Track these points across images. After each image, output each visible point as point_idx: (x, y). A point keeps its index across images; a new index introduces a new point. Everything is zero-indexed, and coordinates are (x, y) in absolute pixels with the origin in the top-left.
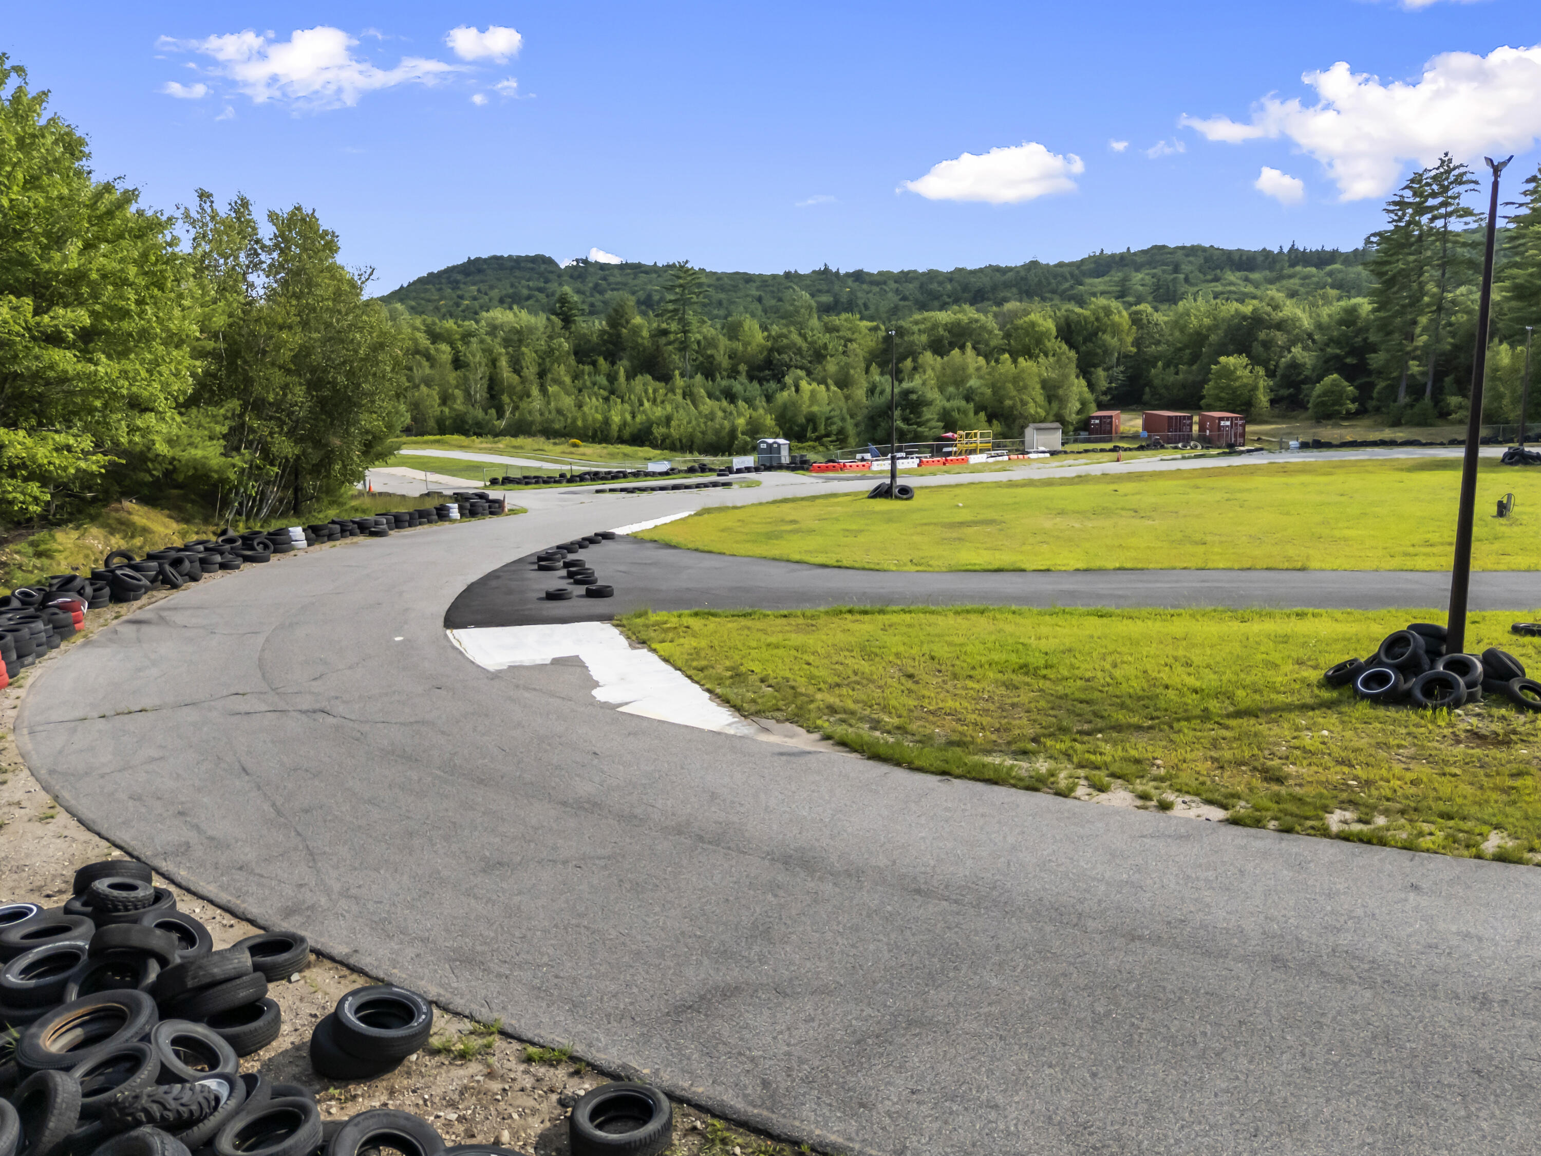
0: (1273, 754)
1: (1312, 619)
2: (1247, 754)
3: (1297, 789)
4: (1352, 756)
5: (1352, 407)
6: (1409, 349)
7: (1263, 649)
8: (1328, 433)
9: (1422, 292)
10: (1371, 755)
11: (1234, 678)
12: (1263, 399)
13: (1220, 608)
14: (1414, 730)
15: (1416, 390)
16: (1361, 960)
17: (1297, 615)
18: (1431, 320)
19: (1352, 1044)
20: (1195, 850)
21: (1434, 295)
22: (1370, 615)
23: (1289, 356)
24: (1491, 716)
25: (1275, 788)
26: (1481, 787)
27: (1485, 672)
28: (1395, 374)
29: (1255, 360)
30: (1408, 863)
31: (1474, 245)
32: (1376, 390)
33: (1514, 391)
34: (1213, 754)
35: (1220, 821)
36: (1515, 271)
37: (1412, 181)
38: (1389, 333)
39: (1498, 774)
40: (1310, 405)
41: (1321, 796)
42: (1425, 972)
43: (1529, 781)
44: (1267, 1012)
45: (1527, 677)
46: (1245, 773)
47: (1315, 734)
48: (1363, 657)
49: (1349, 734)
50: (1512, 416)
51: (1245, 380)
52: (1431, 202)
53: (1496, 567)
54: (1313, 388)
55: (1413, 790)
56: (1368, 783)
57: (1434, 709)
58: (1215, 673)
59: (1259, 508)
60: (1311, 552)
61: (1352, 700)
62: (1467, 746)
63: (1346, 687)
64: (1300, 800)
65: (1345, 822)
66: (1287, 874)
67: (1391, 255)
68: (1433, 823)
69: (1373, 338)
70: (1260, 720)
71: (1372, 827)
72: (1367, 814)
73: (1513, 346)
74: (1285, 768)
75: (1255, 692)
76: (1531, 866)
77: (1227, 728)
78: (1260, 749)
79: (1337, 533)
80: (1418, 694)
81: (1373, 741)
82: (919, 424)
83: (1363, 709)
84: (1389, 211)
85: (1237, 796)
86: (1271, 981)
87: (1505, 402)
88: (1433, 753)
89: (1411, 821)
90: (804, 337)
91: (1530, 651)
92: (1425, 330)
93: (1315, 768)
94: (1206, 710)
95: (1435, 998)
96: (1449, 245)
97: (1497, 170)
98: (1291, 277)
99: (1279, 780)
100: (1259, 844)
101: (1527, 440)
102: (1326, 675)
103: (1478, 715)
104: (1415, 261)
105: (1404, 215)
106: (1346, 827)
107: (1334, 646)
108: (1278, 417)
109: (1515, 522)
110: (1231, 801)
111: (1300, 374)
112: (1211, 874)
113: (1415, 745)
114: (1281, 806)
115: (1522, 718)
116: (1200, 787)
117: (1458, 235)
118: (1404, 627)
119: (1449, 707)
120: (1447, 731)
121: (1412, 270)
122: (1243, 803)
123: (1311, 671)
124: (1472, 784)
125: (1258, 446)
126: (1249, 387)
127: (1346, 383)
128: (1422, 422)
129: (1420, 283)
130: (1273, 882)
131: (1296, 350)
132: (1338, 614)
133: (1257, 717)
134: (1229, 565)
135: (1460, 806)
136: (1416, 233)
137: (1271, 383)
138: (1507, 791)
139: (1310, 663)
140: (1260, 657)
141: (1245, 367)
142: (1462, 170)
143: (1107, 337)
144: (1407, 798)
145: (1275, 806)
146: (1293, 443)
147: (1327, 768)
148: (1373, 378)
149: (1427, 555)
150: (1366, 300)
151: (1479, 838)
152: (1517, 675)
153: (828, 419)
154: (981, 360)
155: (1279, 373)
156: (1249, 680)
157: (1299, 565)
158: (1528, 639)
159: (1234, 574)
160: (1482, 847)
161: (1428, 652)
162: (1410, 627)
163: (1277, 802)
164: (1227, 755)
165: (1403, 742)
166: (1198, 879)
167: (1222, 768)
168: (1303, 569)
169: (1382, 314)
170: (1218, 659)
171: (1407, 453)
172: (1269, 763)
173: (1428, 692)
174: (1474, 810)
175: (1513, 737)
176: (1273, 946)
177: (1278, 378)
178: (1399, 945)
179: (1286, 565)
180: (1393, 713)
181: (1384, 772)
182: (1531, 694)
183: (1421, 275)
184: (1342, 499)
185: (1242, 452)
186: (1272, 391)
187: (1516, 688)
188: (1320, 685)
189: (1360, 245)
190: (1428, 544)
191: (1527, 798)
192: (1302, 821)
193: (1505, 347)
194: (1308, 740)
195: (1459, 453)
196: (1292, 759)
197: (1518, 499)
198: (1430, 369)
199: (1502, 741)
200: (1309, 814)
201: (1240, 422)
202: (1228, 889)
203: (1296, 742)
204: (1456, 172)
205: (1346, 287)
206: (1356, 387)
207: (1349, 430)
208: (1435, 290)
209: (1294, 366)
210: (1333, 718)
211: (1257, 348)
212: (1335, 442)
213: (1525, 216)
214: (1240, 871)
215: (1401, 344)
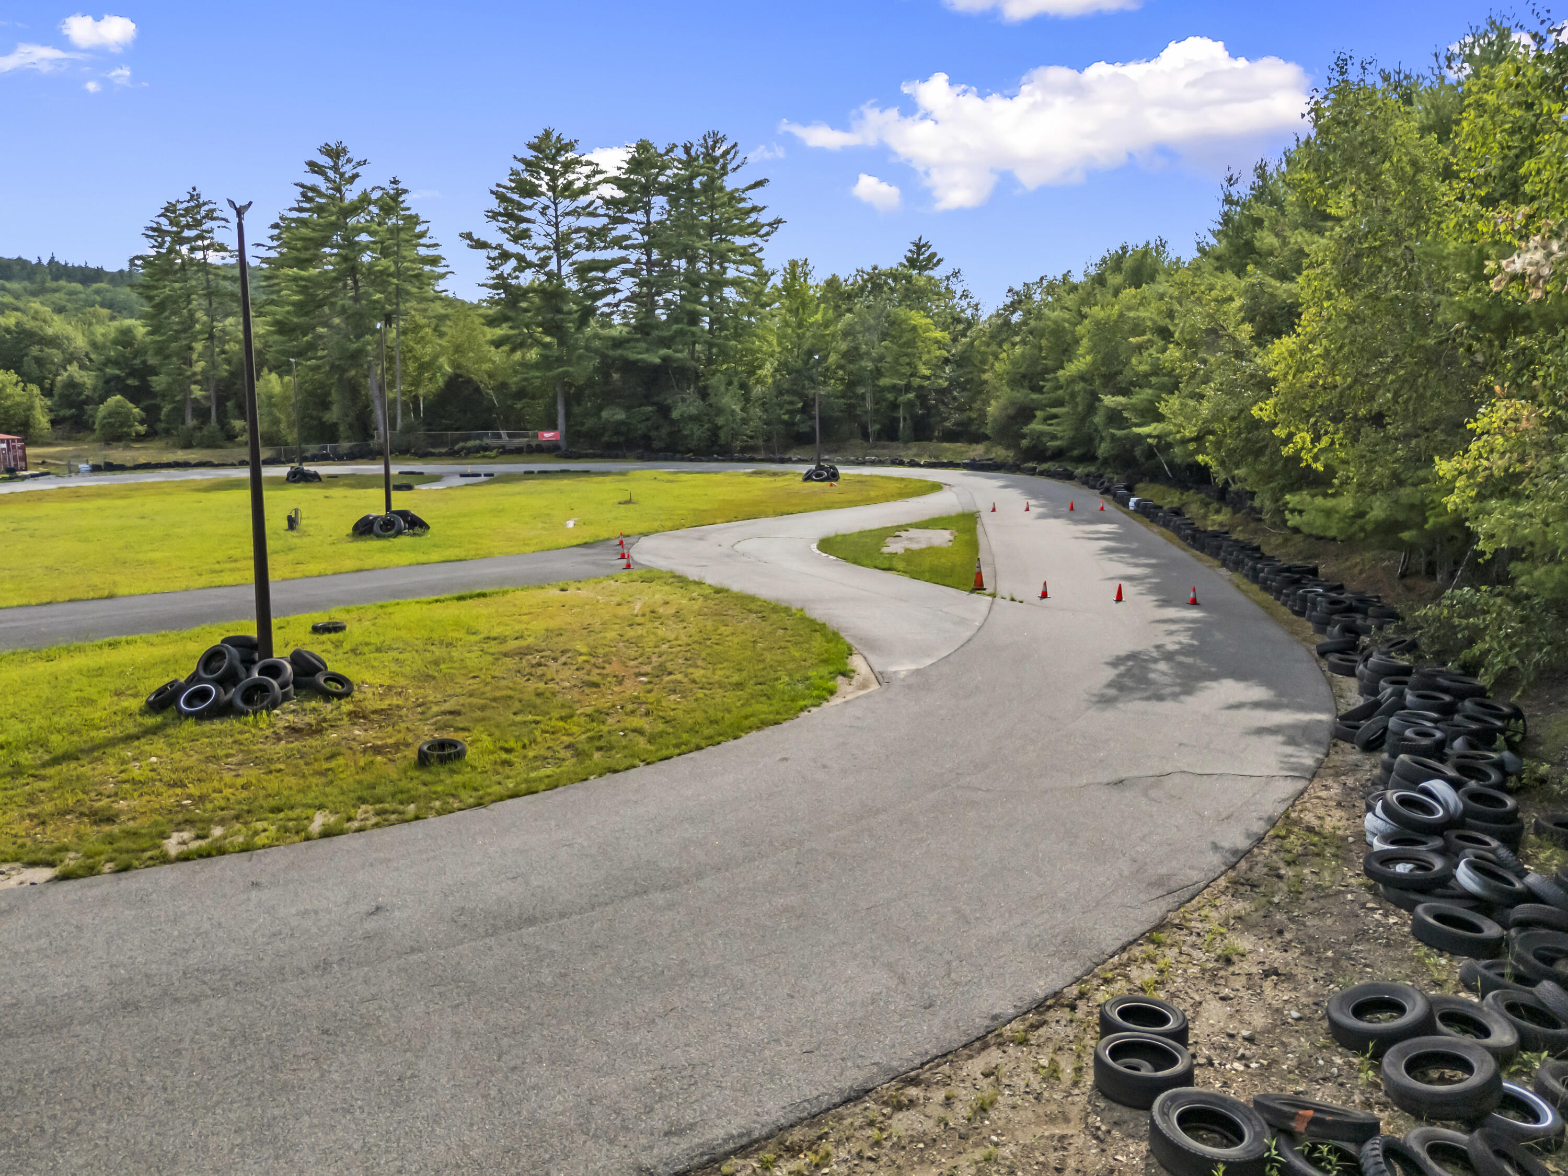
0: (101, 794)
1: (127, 647)
2: (70, 802)
3: (131, 823)
4: (183, 776)
5: (142, 429)
6: (189, 373)
7: (75, 686)
8: (118, 455)
9: (192, 320)
10: (202, 771)
11: (45, 723)
12: (42, 420)
13: (20, 650)
14: (239, 737)
15: (202, 414)
16: (212, 972)
17: (110, 645)
18: (206, 347)
19: (212, 1056)
20: (21, 922)
21: (204, 324)
22: (185, 635)
23: (65, 374)
24: (304, 710)
25: (107, 828)
26: (304, 776)
27: (295, 673)
28: (178, 398)
29: (26, 378)
30: (247, 864)
31: (233, 279)
32: (163, 413)
33: (288, 416)
34: (32, 811)
35: (48, 881)
36: (274, 308)
37: (167, 209)
38: (167, 357)
39: (316, 760)
40: (96, 427)
41: (156, 824)
42: (273, 960)
43: (341, 761)
44: (123, 1063)
45: (329, 670)
46: (70, 821)
47: (144, 763)
48: (183, 677)
49: (177, 755)
50: (290, 439)
51: (18, 399)
52: (187, 233)
53: (293, 575)
54: (96, 410)
55: (245, 794)
56: (202, 798)
57: (255, 714)
58: (22, 721)
59: (54, 536)
60: (117, 578)
61: (177, 722)
62: (288, 742)
63: (169, 710)
64: (135, 834)
65: (184, 843)
66: (129, 914)
67: (157, 280)
68: (265, 819)
69: (152, 361)
70: (81, 762)
71: (210, 840)
72: (204, 829)
73: (281, 376)
74: (115, 806)
75: (72, 733)
76: (351, 834)
77: (43, 778)
78: (84, 792)
79: (141, 556)
80: (239, 703)
81: (202, 757)
83: (189, 727)
84: (148, 236)
85: (66, 849)
86: (124, 1029)
87: (283, 426)
88: (258, 754)
89: (246, 823)
91: (329, 646)
92: (201, 355)
93: (147, 798)
94: (17, 764)
95: (284, 981)
96: (211, 277)
97: (240, 212)
98: (56, 291)
99: (110, 820)
100: (95, 892)
101: (305, 459)
102: (147, 701)
103: (293, 711)
104: (181, 289)
105: (164, 242)
106: (184, 848)
107: (152, 671)
108: (63, 439)
109: (304, 534)
110: (57, 856)
111: (80, 394)
112: (44, 942)
113: (242, 751)
114: (115, 846)
115: (329, 707)
116: (20, 851)
117: (218, 268)
118: (218, 641)
119: (267, 709)
120: (268, 732)
121: (180, 297)
122: (72, 855)
123: (131, 700)
124: (294, 775)
125: (42, 470)
126: (24, 406)
127: (131, 405)
128: (210, 444)
129: (190, 310)
130: (114, 927)
131: (73, 369)
132: (152, 638)
133: (78, 759)
134: (24, 601)
135: (288, 798)
136: (179, 261)
137: (49, 403)
138: (323, 773)
139: (129, 692)
140: (73, 695)
141: (16, 384)
142: (211, 206)
144: (240, 803)
145: (109, 848)
146: (83, 466)
147: (159, 794)
148: (158, 401)
149: (232, 570)
150: (139, 322)
151: (306, 822)
152: (320, 670)
155: (57, 391)
156: (62, 722)
157: (106, 593)
158: (325, 637)
159: (32, 611)
160: (310, 829)
161: (243, 661)
162: (224, 641)
163: (111, 843)
164: (48, 807)
165: (231, 751)
166: (27, 952)
167: (43, 823)
168: (110, 597)
169: (157, 338)
170: (23, 706)
171: (201, 474)
172: (97, 805)
173: (248, 698)
174: (299, 798)
175: (324, 725)
176: (121, 993)
177: (56, 398)
178: (247, 944)
179: (92, 595)
180: (218, 725)
181: (216, 784)
182: (334, 684)
183: (189, 303)
184: (143, 522)
185: (24, 478)
186: (51, 410)
187: (321, 681)
188: (143, 713)
189: (126, 267)
190: (232, 560)
191: (341, 776)
192: (140, 854)
193: (274, 376)
194: (136, 771)
195: (244, 473)
196: (121, 795)
197: (303, 513)
198: (212, 393)
199: (316, 730)
200: (145, 846)
201: (18, 445)
202: (65, 951)
203: (124, 776)
204: (206, 208)
205: (116, 308)
206: (142, 409)
207: (142, 452)
208: (205, 318)
209: (72, 384)
210: (160, 743)
211: (29, 364)
212: (128, 465)
213: (275, 259)
214: (77, 927)
215: (179, 368)
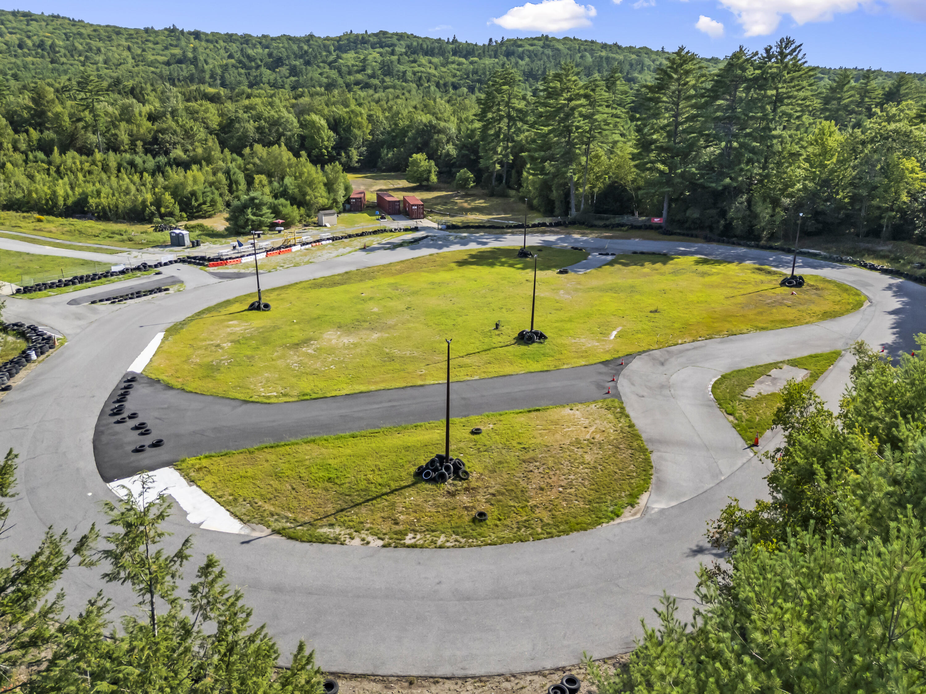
0: (398, 511)
4: (417, 508)
5: (474, 185)
24: (453, 484)
25: (397, 527)
27: (454, 469)
28: (490, 171)
32: (483, 178)
35: (381, 547)
41: (406, 529)
43: (456, 511)
47: (409, 500)
56: (419, 520)
57: (440, 483)
61: (421, 482)
62: (445, 498)
63: (420, 476)
68: (430, 534)
72: (416, 534)
74: (400, 518)
77: (387, 501)
78: (394, 510)
80: (437, 478)
82: (261, 216)
83: (423, 485)
85: (386, 534)
90: (177, 122)
93: (407, 516)
99: (398, 523)
102: (416, 471)
103: (450, 484)
108: (443, 182)
110: (384, 536)
111: (451, 160)
115: (460, 484)
120: (442, 492)
123: (413, 467)
127: (470, 173)
132: (427, 424)
143: (356, 131)
144: (426, 525)
145: (395, 536)
147: (410, 515)
149: (465, 366)
151: (438, 539)
152: (461, 468)
153: (203, 193)
154: (290, 154)
155: (442, 157)
156: (395, 475)
158: (474, 437)
160: (438, 542)
161: (440, 463)
165: (430, 499)
172: (396, 516)
174: (440, 526)
175: (456, 492)
177: (442, 161)
180: (430, 486)
182: (464, 474)
187: (460, 473)
188: (414, 475)
194: (407, 503)
196: (402, 513)
198: (505, 169)
199: (454, 495)
200: (402, 538)
203: (404, 505)
209: (448, 155)
210: (415, 491)
212: (460, 226)
